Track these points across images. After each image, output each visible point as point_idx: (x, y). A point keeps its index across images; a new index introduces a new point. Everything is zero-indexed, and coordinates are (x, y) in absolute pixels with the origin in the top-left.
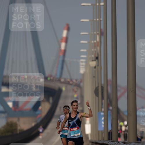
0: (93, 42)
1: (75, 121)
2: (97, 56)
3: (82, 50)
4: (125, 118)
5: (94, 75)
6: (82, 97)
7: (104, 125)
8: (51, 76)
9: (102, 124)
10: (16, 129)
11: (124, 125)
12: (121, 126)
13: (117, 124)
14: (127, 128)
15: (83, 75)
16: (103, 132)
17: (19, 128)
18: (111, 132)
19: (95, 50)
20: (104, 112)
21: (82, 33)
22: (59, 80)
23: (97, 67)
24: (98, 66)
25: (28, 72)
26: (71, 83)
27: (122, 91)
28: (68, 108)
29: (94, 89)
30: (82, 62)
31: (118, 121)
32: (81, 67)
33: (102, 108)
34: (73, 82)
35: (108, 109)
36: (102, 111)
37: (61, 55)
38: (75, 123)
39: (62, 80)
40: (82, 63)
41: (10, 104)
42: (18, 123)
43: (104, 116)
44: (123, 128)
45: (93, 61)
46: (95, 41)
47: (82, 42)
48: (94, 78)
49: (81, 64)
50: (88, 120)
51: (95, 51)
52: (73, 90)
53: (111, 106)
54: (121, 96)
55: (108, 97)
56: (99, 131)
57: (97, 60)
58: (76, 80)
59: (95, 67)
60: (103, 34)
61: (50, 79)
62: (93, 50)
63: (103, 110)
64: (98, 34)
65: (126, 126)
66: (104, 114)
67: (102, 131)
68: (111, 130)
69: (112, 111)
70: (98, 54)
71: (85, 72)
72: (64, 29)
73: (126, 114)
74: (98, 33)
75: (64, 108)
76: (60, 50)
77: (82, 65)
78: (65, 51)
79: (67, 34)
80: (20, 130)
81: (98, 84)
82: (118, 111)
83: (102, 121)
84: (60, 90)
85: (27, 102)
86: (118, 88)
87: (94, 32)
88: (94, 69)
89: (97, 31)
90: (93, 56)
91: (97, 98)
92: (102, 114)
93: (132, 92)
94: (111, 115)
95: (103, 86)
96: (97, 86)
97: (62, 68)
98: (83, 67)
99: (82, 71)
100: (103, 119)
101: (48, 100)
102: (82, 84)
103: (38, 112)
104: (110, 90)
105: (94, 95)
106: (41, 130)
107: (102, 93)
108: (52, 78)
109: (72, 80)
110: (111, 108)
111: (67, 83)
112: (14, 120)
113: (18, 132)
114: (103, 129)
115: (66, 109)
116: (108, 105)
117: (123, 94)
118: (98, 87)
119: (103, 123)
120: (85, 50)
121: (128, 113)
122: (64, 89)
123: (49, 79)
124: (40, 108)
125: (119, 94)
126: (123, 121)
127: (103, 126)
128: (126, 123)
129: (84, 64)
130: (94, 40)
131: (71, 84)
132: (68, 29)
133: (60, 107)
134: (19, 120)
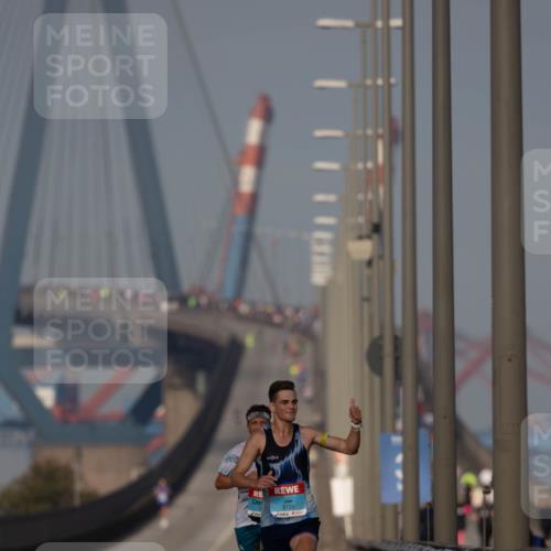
0: (360, 166)
1: (291, 457)
2: (376, 220)
3: (320, 198)
4: (485, 457)
5: (365, 294)
6: (320, 375)
7: (404, 481)
8: (200, 292)
9: (396, 479)
10: (68, 492)
11: (479, 486)
12: (469, 489)
13: (454, 480)
14: (491, 497)
15: (324, 291)
16: (400, 509)
17: (78, 487)
18: (432, 511)
19: (370, 196)
20: (403, 433)
21: (319, 133)
22: (233, 309)
23: (375, 263)
24: (381, 257)
25: (113, 274)
26: (277, 319)
27: (473, 354)
28: (266, 415)
29: (366, 345)
30: (320, 241)
31: (459, 471)
32: (316, 259)
33: (395, 417)
34: (286, 318)
35: (419, 423)
36: (395, 432)
37: (241, 214)
38: (293, 464)
39: (244, 309)
40: (321, 245)
41: (47, 396)
42: (75, 467)
43: (404, 449)
44: (478, 498)
45: (360, 238)
46: (370, 165)
47: (320, 165)
48: (366, 304)
49: (317, 248)
50: (342, 462)
51: (371, 202)
52: (286, 347)
53: (432, 410)
54: (467, 374)
55: (419, 378)
56: (384, 507)
57: (375, 236)
58: (297, 310)
59: (370, 263)
60: (399, 135)
61: (198, 305)
62: (361, 197)
63: (399, 425)
64: (382, 137)
65: (486, 491)
66: (404, 441)
67: (396, 506)
68: (429, 504)
69: (432, 429)
70: (381, 215)
71: (331, 282)
72: (252, 114)
73: (488, 441)
74: (380, 131)
75: (253, 415)
76: (237, 194)
77: (321, 254)
78: (254, 198)
79: (264, 135)
80: (82, 495)
81: (382, 327)
82: (457, 430)
83: (397, 466)
84: (236, 347)
85: (109, 390)
86: (459, 345)
87: (365, 128)
88: (366, 271)
89: (377, 127)
90: (361, 220)
91: (377, 380)
92: (397, 440)
93: (510, 360)
94: (430, 445)
95: (399, 334)
96: (376, 333)
97: (244, 262)
98: (325, 259)
99: (319, 277)
100: (399, 458)
101: (190, 384)
102: (317, 326)
103: (151, 429)
104: (425, 351)
105: (366, 368)
106: (162, 497)
107: (397, 360)
108: (204, 300)
109: (280, 310)
110: (429, 419)
111: (261, 319)
112: (62, 455)
113: (77, 502)
114: (398, 500)
115: (258, 420)
116: (420, 409)
117: (474, 367)
118: (381, 337)
119: (399, 474)
120: (332, 198)
121: (496, 441)
122: (250, 341)
123: (192, 302)
124: (160, 411)
125: (460, 366)
126: (477, 470)
127: (400, 487)
128: (487, 477)
129: (326, 249)
130: (365, 162)
131: (279, 326)
132: (268, 115)
133: (237, 412)
134: (79, 455)
